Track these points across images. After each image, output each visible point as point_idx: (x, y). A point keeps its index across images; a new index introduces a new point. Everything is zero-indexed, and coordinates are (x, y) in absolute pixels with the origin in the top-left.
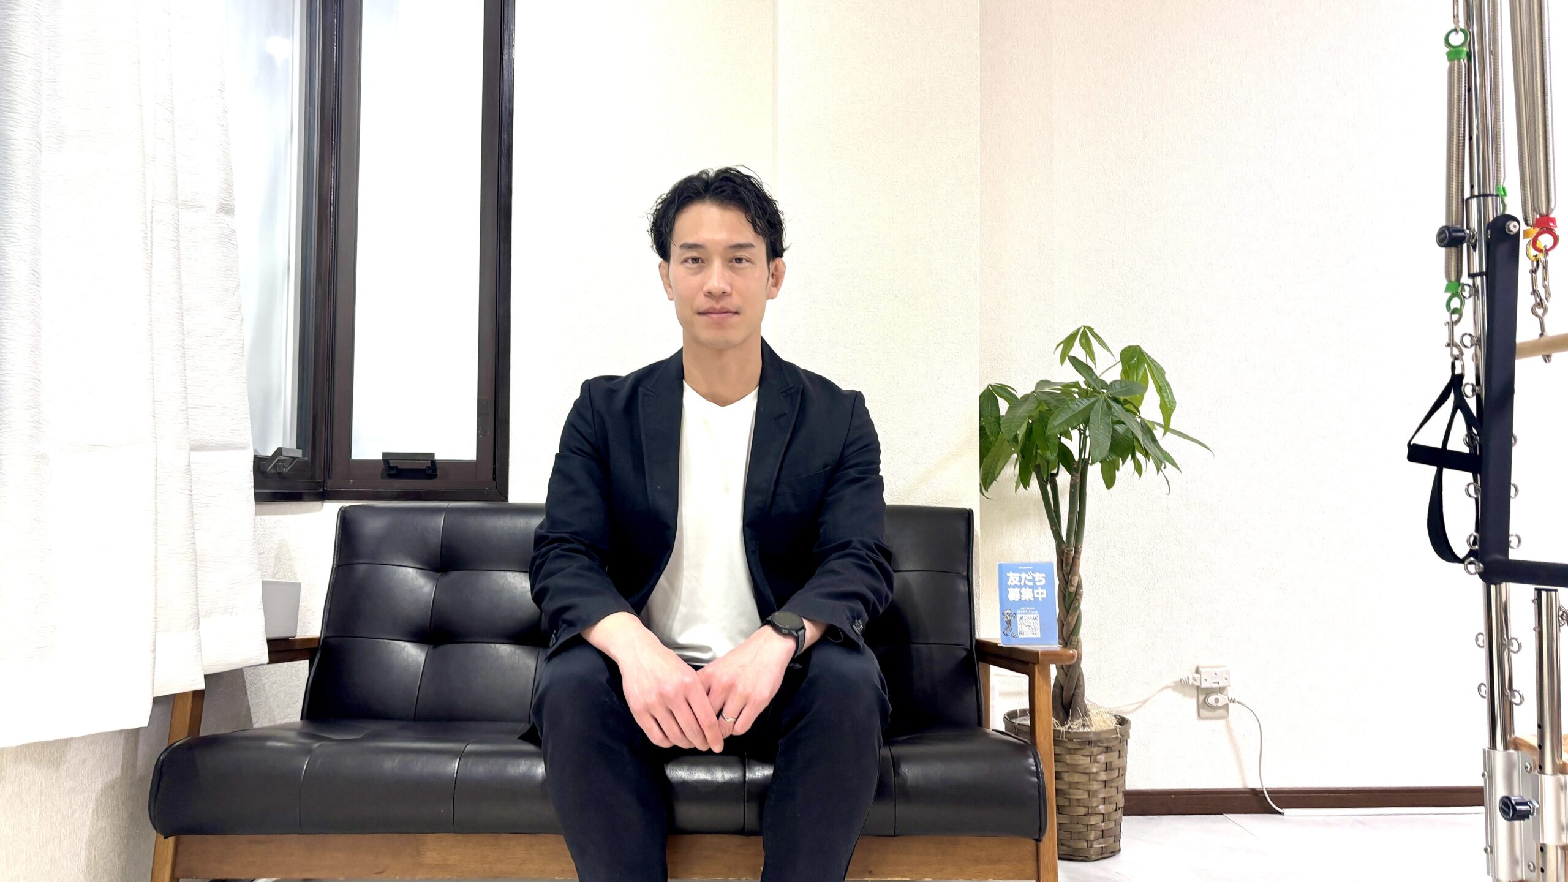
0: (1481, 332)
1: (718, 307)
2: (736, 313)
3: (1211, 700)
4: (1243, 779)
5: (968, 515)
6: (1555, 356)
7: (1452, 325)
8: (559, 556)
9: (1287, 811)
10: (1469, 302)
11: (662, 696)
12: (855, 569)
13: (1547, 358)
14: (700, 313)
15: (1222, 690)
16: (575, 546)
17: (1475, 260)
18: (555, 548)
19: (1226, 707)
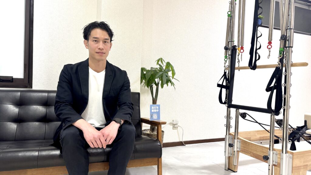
0: (230, 65)
1: (101, 52)
2: (104, 53)
3: (175, 126)
4: (179, 140)
5: (139, 94)
6: (240, 70)
7: (225, 63)
8: (64, 106)
9: (186, 145)
10: (228, 60)
11: (94, 138)
12: (128, 108)
13: (239, 70)
14: (96, 53)
15: (177, 124)
16: (67, 103)
17: (229, 52)
18: (62, 104)
19: (177, 127)
